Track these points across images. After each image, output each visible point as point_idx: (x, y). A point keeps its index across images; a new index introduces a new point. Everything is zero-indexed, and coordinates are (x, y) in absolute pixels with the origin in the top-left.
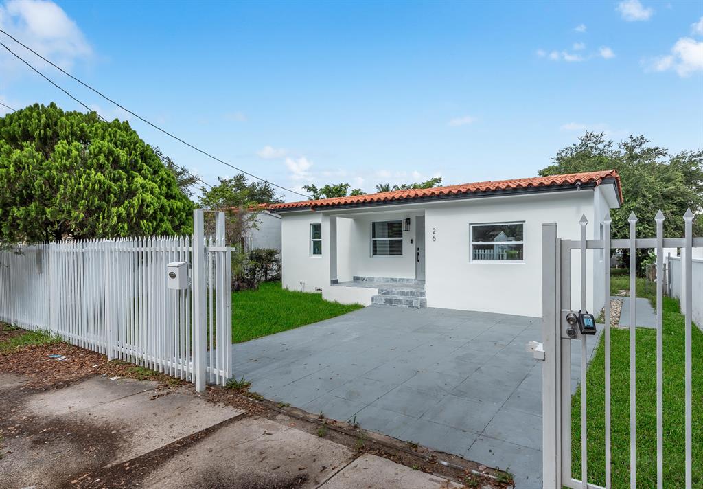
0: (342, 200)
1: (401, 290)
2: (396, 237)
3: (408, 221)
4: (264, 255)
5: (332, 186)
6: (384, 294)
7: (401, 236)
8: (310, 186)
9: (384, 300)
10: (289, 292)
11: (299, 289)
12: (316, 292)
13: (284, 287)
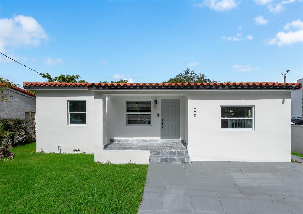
0: (73, 84)
1: (169, 151)
2: (145, 112)
3: (156, 102)
4: (11, 123)
5: (66, 76)
6: (156, 154)
7: (150, 111)
8: (45, 74)
9: (160, 160)
10: (44, 154)
11: (56, 151)
12: (74, 153)
13: (38, 150)
